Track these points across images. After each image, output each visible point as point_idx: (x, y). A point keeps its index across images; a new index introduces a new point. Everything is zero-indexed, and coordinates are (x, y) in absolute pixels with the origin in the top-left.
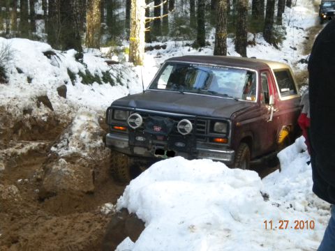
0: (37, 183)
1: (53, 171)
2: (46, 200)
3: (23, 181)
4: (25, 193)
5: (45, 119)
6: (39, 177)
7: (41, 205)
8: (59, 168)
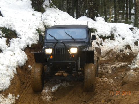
0: (122, 79)
1: (127, 74)
2: (124, 85)
3: (117, 78)
4: (117, 82)
5: (128, 54)
6: (123, 76)
7: (122, 87)
8: (130, 73)
